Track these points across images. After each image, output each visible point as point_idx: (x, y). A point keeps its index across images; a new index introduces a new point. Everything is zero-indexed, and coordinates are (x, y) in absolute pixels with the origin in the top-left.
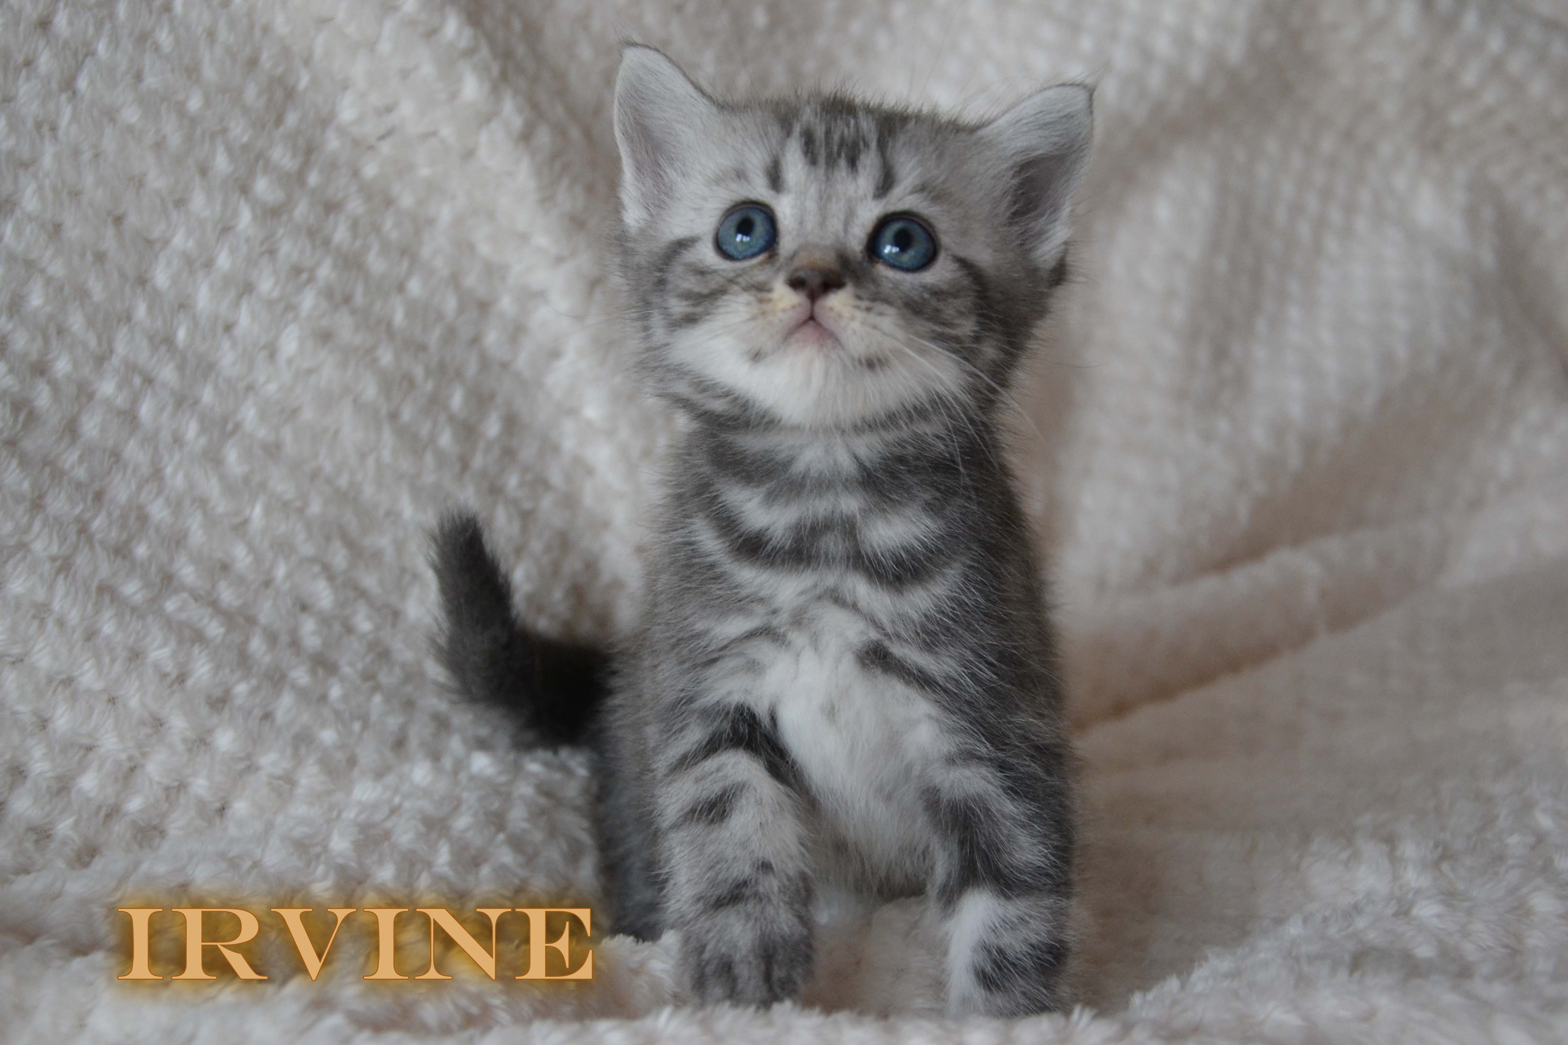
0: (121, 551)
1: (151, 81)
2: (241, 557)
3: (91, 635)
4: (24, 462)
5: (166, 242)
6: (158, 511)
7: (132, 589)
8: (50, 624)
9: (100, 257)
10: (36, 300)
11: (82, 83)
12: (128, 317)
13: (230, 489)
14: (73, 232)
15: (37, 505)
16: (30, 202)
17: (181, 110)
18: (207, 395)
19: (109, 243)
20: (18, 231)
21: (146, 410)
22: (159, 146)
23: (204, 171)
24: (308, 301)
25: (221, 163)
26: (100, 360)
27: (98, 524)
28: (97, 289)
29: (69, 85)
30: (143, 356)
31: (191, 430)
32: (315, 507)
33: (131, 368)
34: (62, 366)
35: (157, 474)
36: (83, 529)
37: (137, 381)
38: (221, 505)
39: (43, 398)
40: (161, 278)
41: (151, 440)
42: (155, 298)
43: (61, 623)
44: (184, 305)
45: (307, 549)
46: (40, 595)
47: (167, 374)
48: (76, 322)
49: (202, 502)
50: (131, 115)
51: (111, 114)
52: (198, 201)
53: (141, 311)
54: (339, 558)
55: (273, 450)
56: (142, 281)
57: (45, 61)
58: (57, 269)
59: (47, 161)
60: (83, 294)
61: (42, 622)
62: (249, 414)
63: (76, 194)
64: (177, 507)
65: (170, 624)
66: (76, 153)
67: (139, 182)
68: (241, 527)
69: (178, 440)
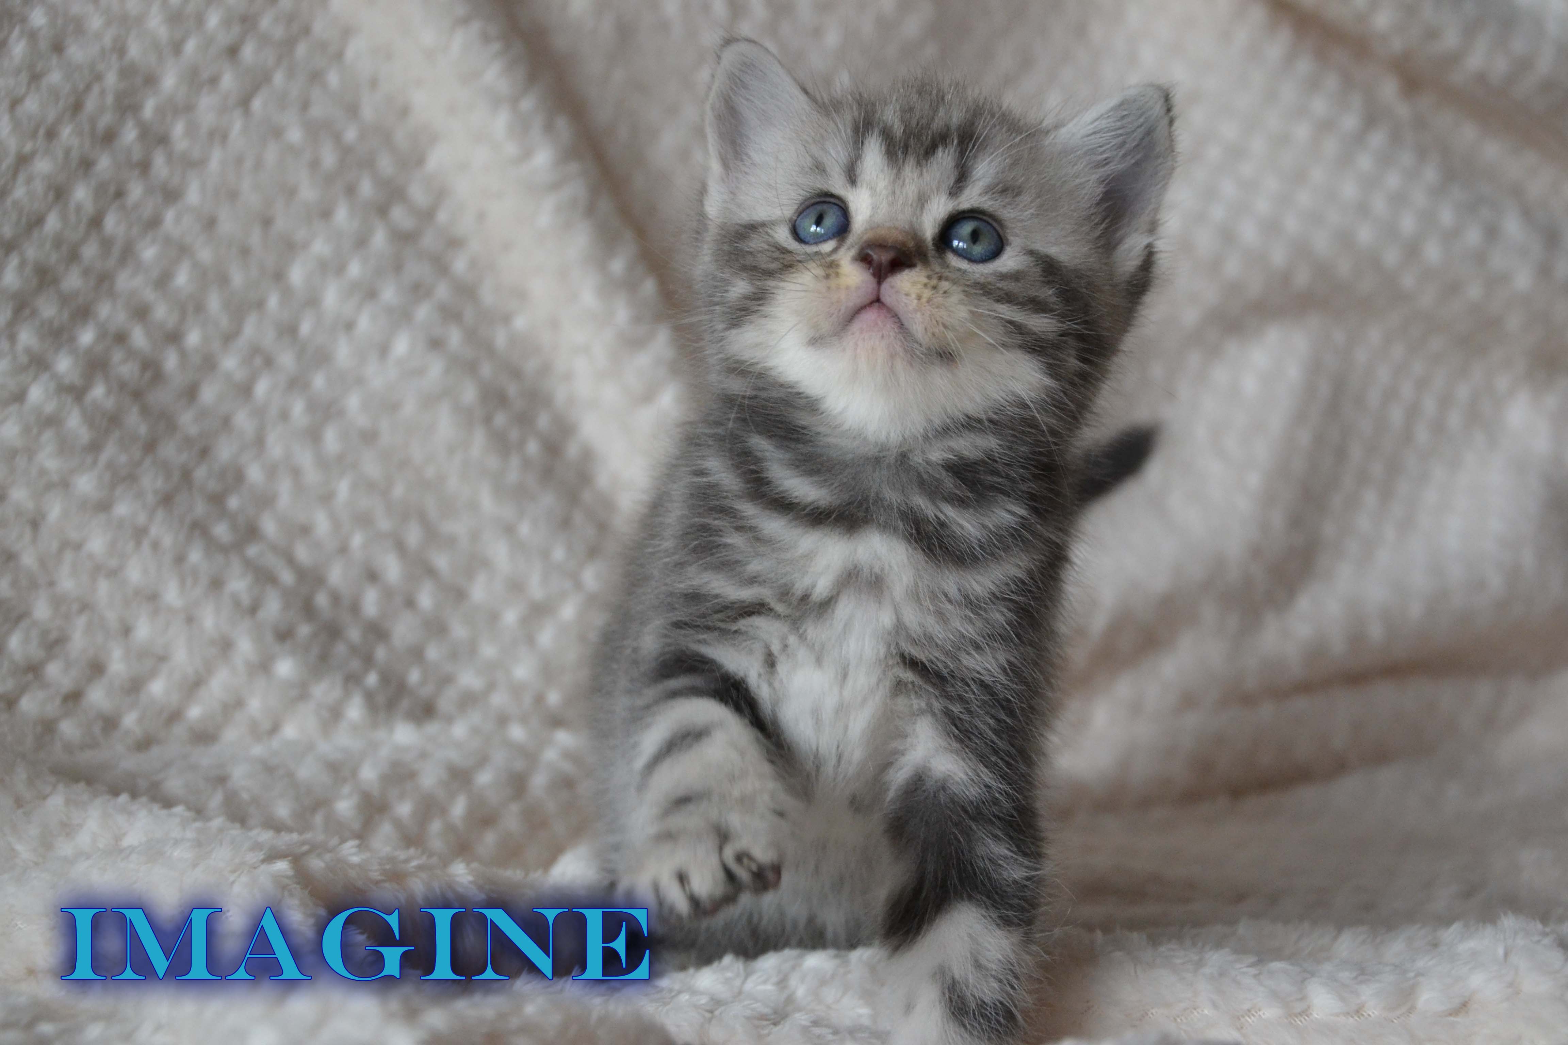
0: (217, 500)
1: (317, 111)
2: (322, 525)
3: (180, 559)
4: (145, 411)
5: (306, 245)
6: (255, 474)
7: (221, 531)
8: (146, 546)
9: (245, 252)
10: (182, 278)
11: (257, 104)
12: (260, 305)
13: (323, 463)
14: (227, 225)
15: (150, 446)
16: (193, 196)
17: (337, 138)
18: (319, 381)
19: (255, 238)
20: (178, 219)
21: (261, 388)
22: (315, 164)
23: (351, 190)
24: (423, 312)
25: (366, 188)
26: (229, 338)
27: (200, 473)
28: (237, 279)
29: (245, 102)
30: (269, 339)
31: (298, 408)
32: (398, 491)
33: (255, 350)
34: (193, 338)
35: (260, 442)
36: (186, 475)
37: (258, 361)
38: (312, 475)
39: (171, 361)
40: (297, 275)
41: (260, 413)
42: (287, 293)
43: (156, 546)
44: (313, 301)
45: (384, 524)
46: (142, 519)
47: (287, 360)
48: (214, 303)
49: (296, 473)
50: (295, 135)
51: (277, 133)
52: (342, 215)
53: (273, 302)
54: (413, 536)
55: (369, 437)
56: (279, 276)
57: (228, 81)
58: (205, 255)
59: (214, 164)
60: (224, 280)
61: (138, 543)
62: (353, 402)
63: (233, 195)
64: (272, 472)
65: (250, 565)
66: (239, 161)
67: (291, 192)
68: (327, 498)
69: (284, 416)
